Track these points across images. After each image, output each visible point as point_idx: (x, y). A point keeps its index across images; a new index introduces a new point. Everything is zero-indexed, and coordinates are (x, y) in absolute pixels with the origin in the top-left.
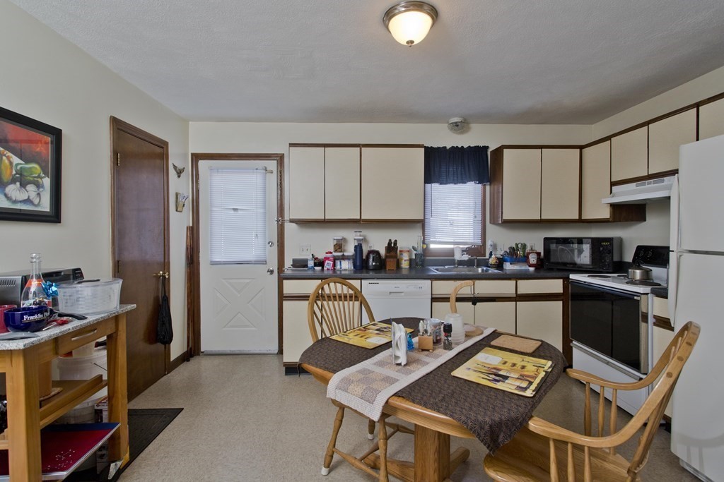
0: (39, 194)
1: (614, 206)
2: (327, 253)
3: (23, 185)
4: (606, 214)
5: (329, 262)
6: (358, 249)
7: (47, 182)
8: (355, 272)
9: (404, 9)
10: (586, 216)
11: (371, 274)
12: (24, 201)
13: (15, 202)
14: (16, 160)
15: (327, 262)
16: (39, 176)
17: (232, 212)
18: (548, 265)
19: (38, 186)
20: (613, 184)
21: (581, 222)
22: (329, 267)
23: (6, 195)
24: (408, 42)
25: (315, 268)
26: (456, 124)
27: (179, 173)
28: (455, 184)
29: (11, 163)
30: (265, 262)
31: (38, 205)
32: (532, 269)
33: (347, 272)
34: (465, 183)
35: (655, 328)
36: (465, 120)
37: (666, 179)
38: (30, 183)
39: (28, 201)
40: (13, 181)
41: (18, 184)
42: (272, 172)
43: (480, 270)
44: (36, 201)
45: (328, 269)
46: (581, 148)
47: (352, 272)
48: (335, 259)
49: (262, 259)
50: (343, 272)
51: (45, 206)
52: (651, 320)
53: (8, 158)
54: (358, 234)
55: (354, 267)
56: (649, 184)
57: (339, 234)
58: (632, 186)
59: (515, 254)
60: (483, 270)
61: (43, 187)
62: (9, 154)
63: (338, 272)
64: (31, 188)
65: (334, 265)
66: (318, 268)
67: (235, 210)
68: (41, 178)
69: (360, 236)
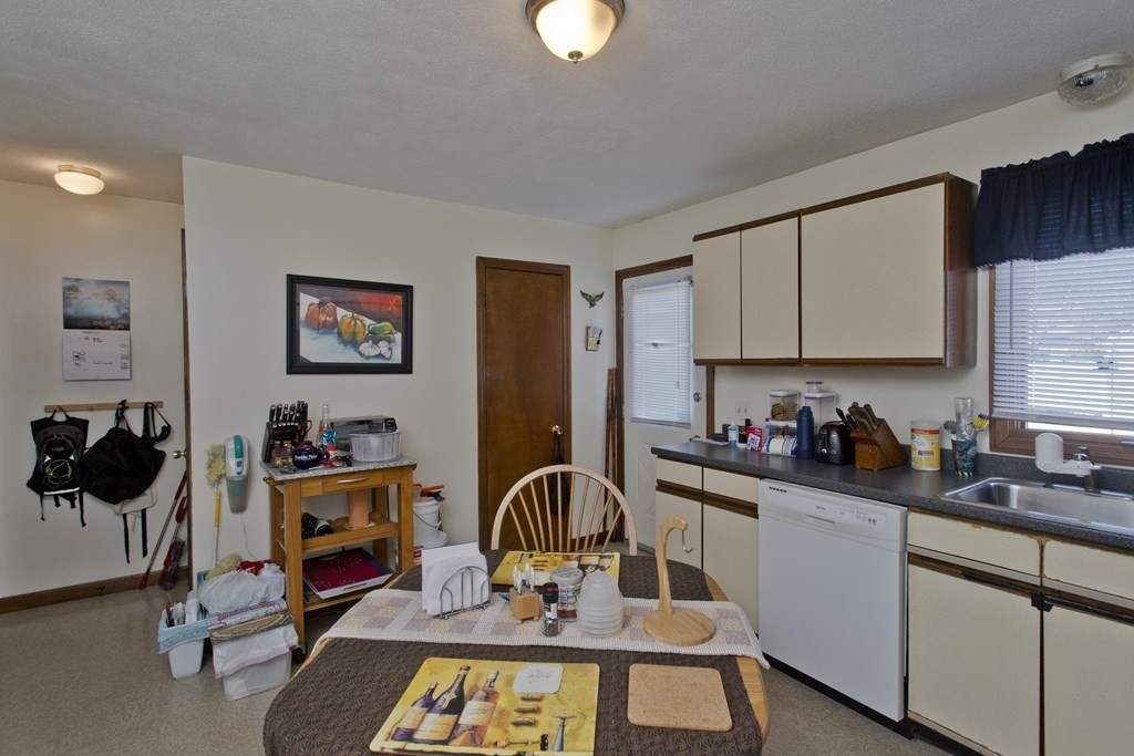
0: (390, 349)
3: (376, 343)
5: (754, 436)
6: (805, 418)
7: (398, 337)
8: (793, 463)
12: (376, 356)
13: (368, 357)
14: (368, 322)
15: (751, 436)
16: (391, 333)
17: (652, 348)
19: (389, 341)
22: (754, 446)
23: (359, 353)
24: (571, 55)
25: (738, 444)
27: (592, 301)
29: (364, 325)
30: (687, 425)
31: (390, 358)
33: (779, 461)
38: (381, 340)
39: (380, 356)
40: (366, 340)
41: (371, 342)
44: (388, 355)
45: (752, 450)
47: (789, 460)
49: (685, 421)
51: (397, 358)
53: (361, 321)
54: (814, 387)
61: (394, 341)
62: (363, 318)
64: (383, 344)
65: (763, 444)
66: (742, 446)
67: (655, 345)
68: (393, 334)
69: (821, 392)
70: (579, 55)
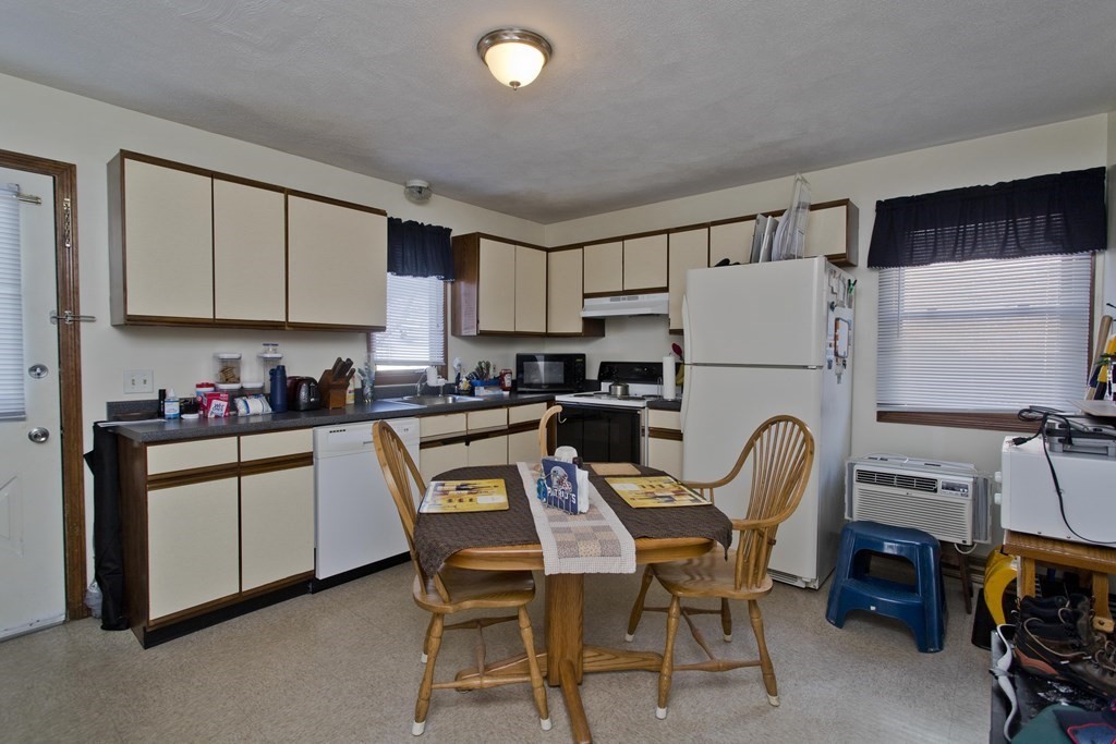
1: (585, 320)
2: (198, 386)
4: (578, 328)
5: (218, 402)
6: (279, 376)
8: (274, 418)
9: (517, 38)
10: (553, 329)
11: (304, 419)
15: (215, 402)
18: (520, 388)
20: (586, 296)
21: (547, 336)
22: (219, 413)
24: (512, 83)
25: (183, 416)
26: (420, 190)
28: (415, 276)
30: (18, 416)
32: (506, 393)
33: (260, 420)
34: (426, 276)
35: (650, 439)
36: (430, 184)
37: (640, 296)
42: (36, 201)
43: (450, 400)
45: (217, 417)
46: (548, 250)
47: (270, 417)
48: (232, 397)
49: (12, 408)
50: (252, 420)
52: (647, 432)
54: (270, 348)
55: (273, 410)
56: (624, 299)
57: (229, 349)
58: (606, 301)
59: (481, 376)
60: (454, 400)
63: (242, 421)
65: (232, 407)
66: (190, 417)
69: (276, 353)
70: (518, 84)
